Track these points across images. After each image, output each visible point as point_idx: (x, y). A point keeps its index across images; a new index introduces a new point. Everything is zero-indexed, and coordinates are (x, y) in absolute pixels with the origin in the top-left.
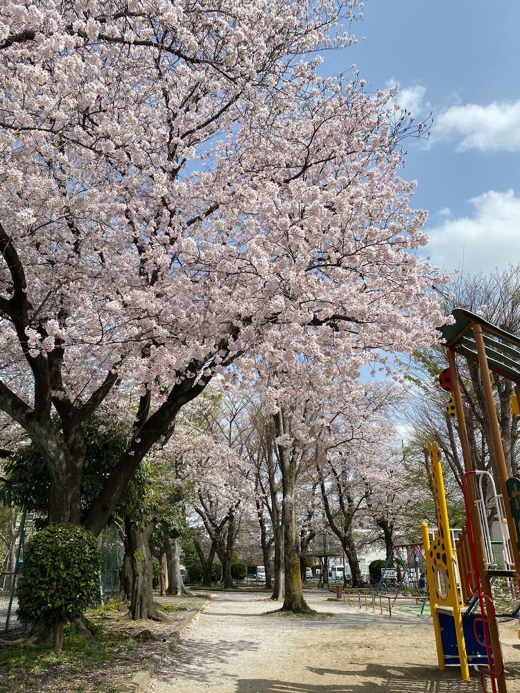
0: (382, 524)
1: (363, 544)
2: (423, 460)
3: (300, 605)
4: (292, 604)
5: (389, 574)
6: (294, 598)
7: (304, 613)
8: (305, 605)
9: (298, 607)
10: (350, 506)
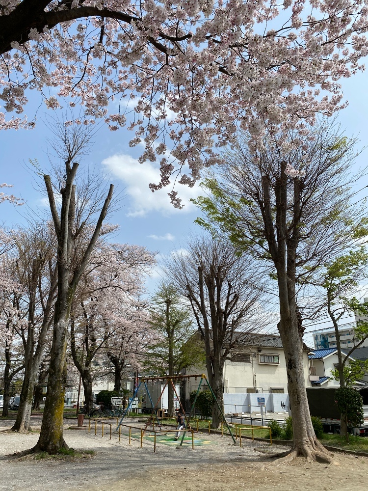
0: (115, 361)
1: (95, 377)
2: (165, 308)
3: (58, 445)
4: (48, 443)
5: (116, 402)
6: (52, 436)
7: (60, 453)
8: (63, 444)
9: (56, 447)
10: (92, 345)
